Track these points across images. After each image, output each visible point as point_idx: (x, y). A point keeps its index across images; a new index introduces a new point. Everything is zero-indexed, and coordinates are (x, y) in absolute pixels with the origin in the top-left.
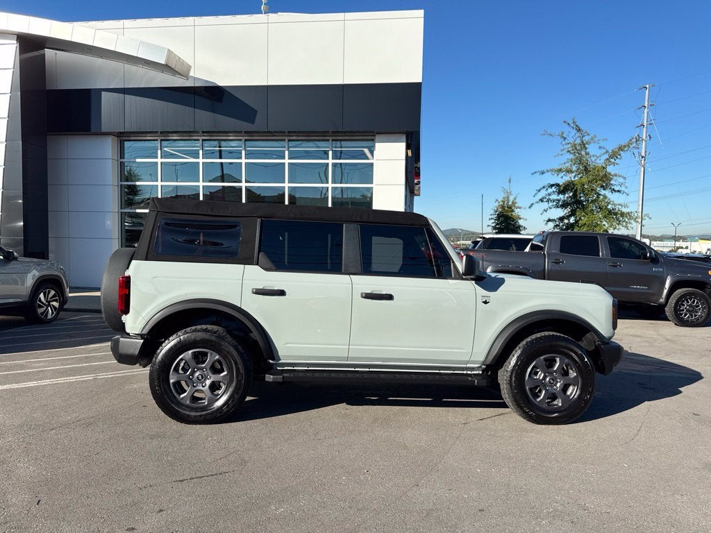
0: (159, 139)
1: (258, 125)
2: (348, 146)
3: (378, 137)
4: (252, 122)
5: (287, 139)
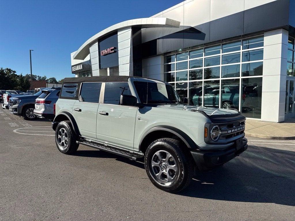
0: (175, 54)
1: (207, 40)
2: (252, 42)
3: (265, 34)
4: (203, 39)
5: (221, 44)
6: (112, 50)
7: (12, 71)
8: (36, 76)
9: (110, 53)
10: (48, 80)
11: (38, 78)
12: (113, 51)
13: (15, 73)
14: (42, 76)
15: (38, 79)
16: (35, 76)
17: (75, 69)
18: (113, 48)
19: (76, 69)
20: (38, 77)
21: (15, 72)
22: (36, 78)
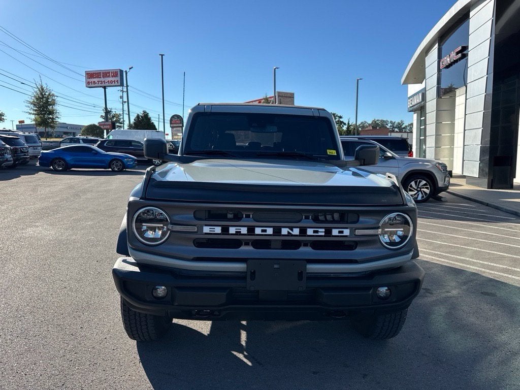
6: (457, 53)
7: (337, 116)
8: (388, 122)
9: (456, 61)
10: (406, 126)
11: (389, 125)
12: (460, 55)
13: (341, 120)
14: (397, 121)
15: (391, 126)
16: (386, 122)
17: (411, 104)
18: (460, 48)
19: (413, 103)
20: (391, 122)
21: (340, 117)
22: (387, 124)
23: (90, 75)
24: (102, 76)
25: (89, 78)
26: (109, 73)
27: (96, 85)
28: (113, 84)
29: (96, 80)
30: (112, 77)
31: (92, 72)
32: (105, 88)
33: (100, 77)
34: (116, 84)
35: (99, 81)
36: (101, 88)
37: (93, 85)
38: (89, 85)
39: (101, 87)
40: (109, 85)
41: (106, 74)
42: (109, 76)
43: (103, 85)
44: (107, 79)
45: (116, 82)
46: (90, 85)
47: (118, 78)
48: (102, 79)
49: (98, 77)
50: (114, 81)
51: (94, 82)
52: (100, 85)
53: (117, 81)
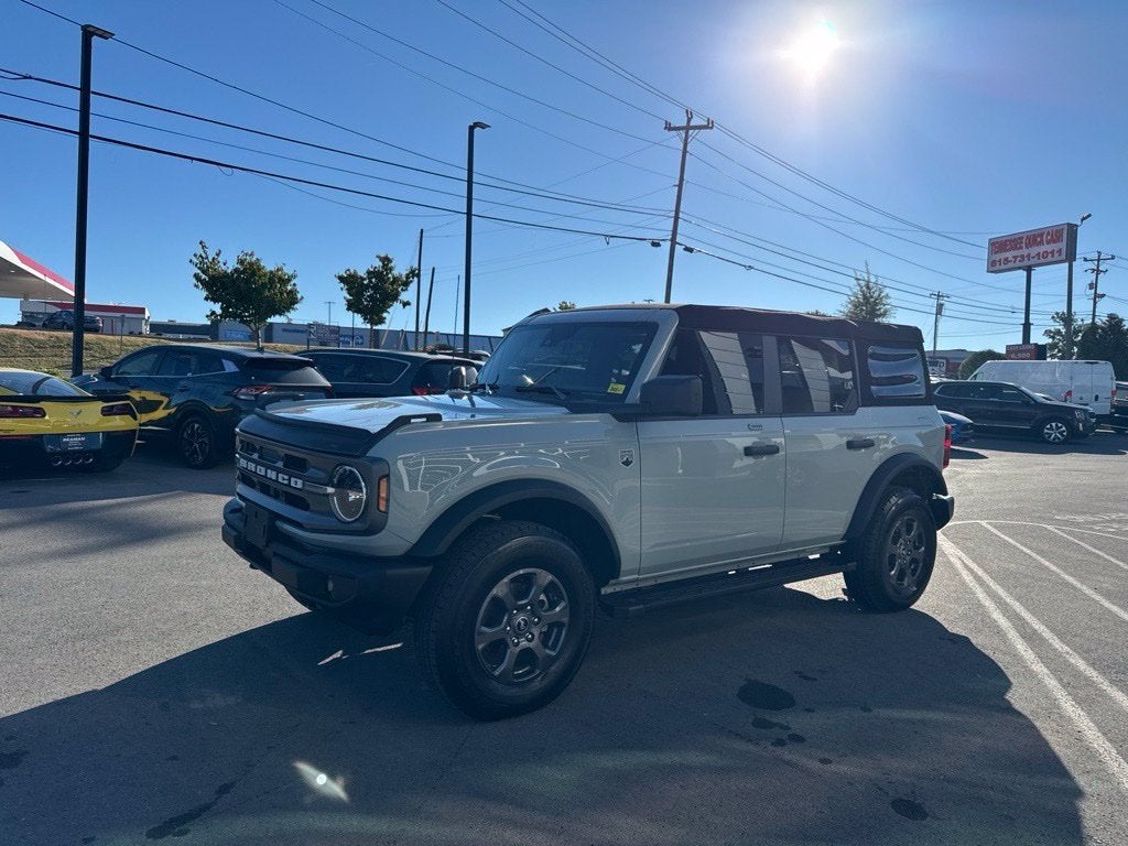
23: (998, 246)
24: (1024, 245)
25: (996, 253)
26: (1041, 235)
27: (1010, 265)
28: (1050, 258)
29: (1009, 255)
30: (1048, 243)
31: (1004, 239)
32: (1029, 270)
33: (1021, 248)
34: (1057, 257)
35: (1015, 257)
36: (1021, 271)
37: (1003, 267)
38: (994, 267)
39: (1020, 268)
40: (1040, 261)
41: (1034, 238)
42: (1041, 243)
43: (1026, 263)
44: (1034, 251)
45: (1056, 255)
46: (998, 267)
47: (1062, 243)
48: (1025, 252)
49: (1016, 248)
50: (1052, 252)
51: (1006, 259)
52: (1018, 264)
53: (1060, 251)
